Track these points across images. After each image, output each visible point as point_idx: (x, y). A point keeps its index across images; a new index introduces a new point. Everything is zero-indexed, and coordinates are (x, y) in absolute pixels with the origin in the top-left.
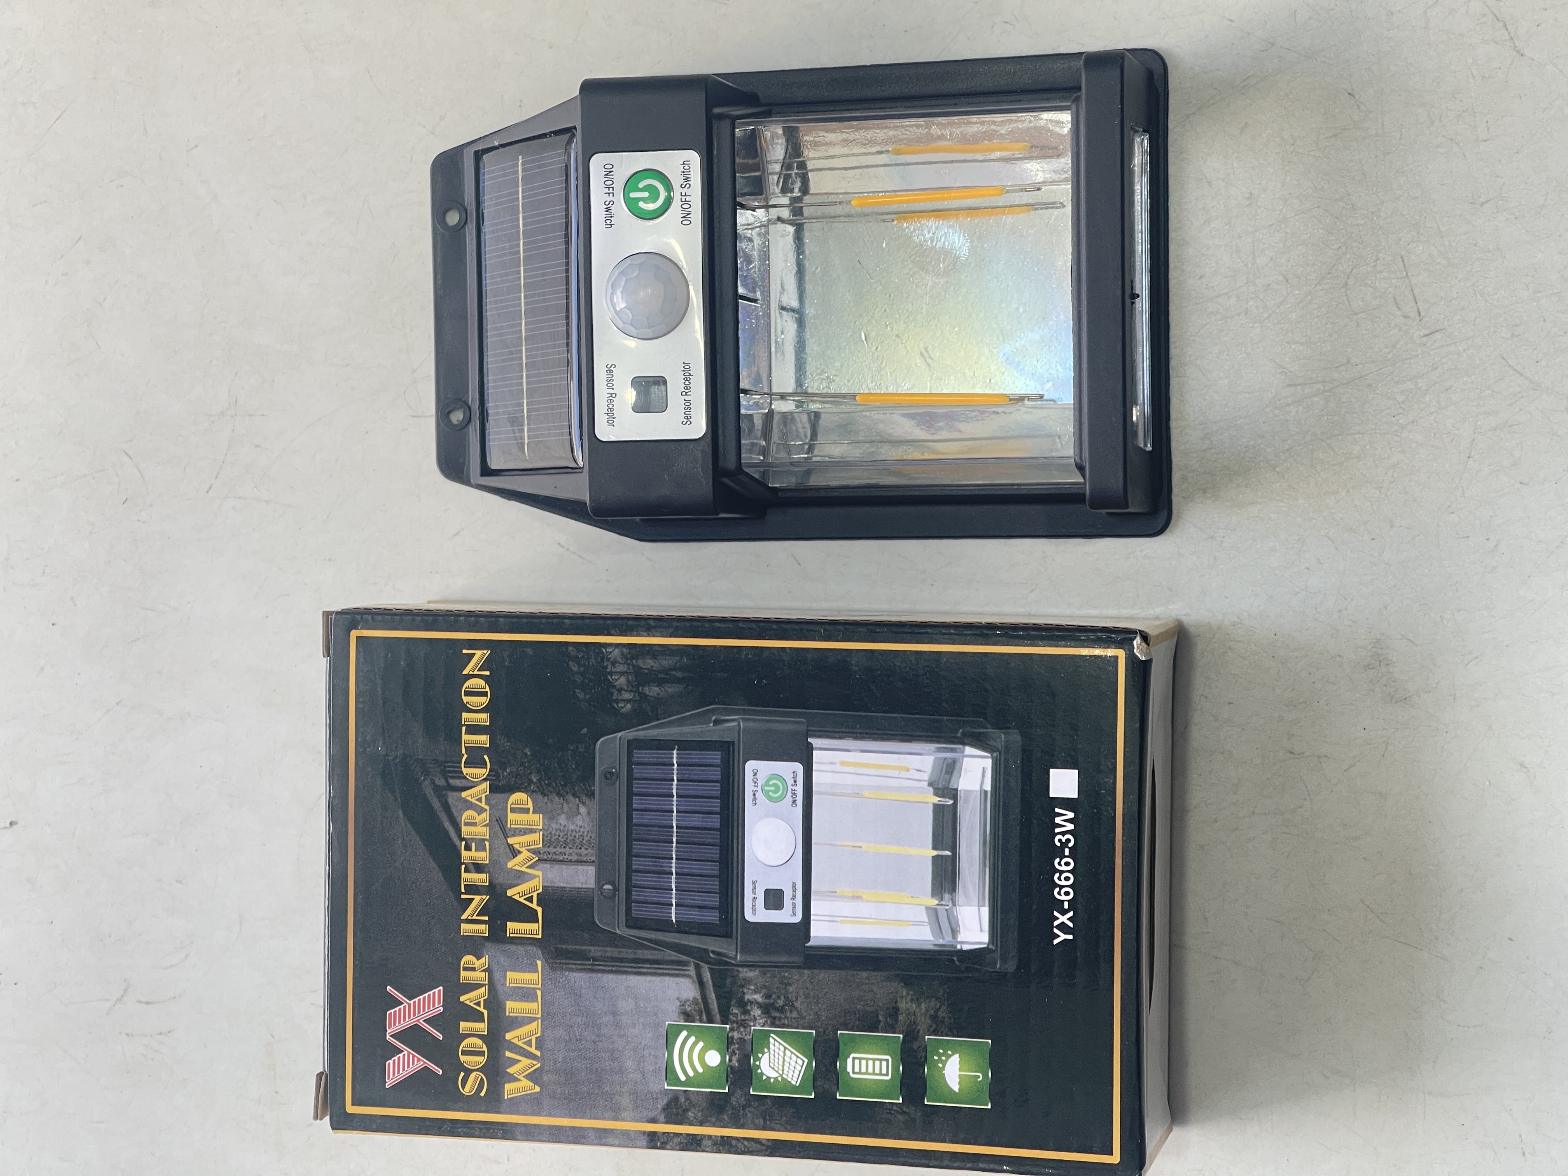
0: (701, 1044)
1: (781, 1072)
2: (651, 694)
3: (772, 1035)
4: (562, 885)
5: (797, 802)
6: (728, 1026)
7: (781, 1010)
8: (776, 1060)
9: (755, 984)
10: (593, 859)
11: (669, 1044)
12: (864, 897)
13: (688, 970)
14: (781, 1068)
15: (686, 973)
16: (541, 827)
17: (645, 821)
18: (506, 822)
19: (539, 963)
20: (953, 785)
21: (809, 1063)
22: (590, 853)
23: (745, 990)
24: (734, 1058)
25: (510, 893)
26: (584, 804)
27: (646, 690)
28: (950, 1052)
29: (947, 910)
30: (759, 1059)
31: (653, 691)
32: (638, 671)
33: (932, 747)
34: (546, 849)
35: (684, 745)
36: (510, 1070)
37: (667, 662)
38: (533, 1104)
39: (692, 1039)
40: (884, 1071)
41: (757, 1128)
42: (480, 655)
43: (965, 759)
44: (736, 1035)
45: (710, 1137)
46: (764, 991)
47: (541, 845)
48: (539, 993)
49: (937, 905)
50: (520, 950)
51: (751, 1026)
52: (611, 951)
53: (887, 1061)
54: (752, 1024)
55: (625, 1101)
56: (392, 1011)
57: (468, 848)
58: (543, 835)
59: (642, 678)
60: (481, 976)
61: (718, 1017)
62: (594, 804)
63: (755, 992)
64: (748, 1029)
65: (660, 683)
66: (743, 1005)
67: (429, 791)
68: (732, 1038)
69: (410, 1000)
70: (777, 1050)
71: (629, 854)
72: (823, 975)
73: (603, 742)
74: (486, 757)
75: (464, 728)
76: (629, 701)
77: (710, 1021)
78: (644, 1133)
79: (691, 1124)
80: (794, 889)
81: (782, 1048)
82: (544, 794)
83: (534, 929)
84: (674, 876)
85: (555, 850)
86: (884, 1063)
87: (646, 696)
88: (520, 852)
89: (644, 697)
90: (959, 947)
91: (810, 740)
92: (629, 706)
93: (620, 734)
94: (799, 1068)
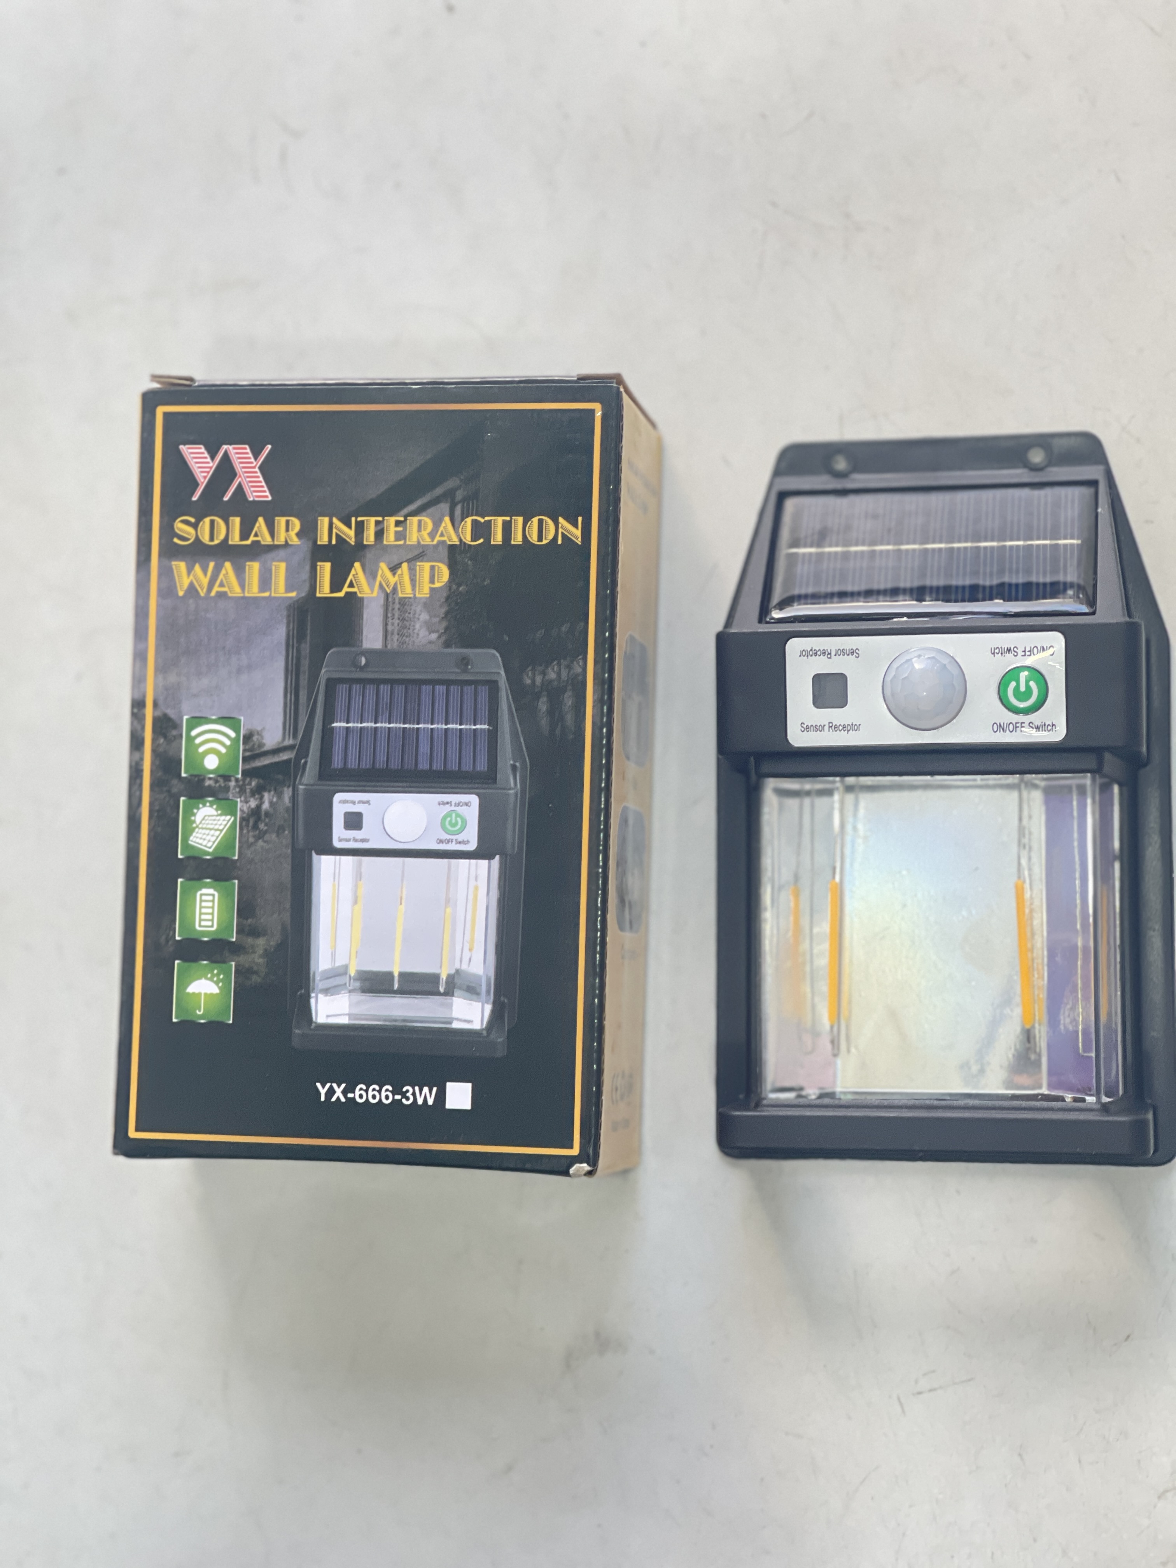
0: (223, 750)
1: (200, 826)
2: (540, 703)
3: (233, 819)
4: (365, 616)
5: (441, 844)
6: (239, 776)
7: (255, 827)
8: (211, 822)
9: (277, 802)
10: (389, 647)
11: (224, 720)
12: (356, 907)
13: (289, 737)
14: (204, 826)
15: (287, 736)
16: (417, 595)
17: (423, 697)
18: (422, 561)
19: (293, 594)
20: (457, 992)
21: (208, 853)
22: (394, 644)
23: (272, 793)
24: (211, 782)
25: (357, 565)
26: (439, 637)
27: (544, 699)
28: (220, 984)
29: (345, 984)
30: (211, 806)
31: (543, 705)
32: (562, 690)
33: (492, 973)
34: (397, 601)
35: (493, 735)
36: (197, 568)
37: (569, 719)
38: (168, 590)
39: (228, 742)
40: (203, 923)
41: (151, 804)
42: (576, 534)
43: (480, 1004)
44: (232, 784)
45: (142, 759)
46: (271, 811)
47: (400, 595)
48: (267, 594)
49: (350, 976)
50: (305, 575)
51: (240, 797)
52: (305, 663)
53: (212, 926)
54: (243, 799)
55: (172, 678)
56: (248, 450)
57: (398, 523)
58: (410, 598)
59: (554, 693)
60: (281, 539)
61: (247, 767)
62: (437, 648)
63: (271, 803)
64: (238, 795)
65: (551, 712)
66: (258, 792)
67: (450, 484)
68: (230, 781)
69: (260, 468)
70: (219, 823)
71: (392, 682)
72: (287, 867)
73: (494, 655)
74: (481, 541)
75: (508, 518)
76: (534, 681)
77: (245, 760)
78: (144, 696)
79: (154, 740)
80: (363, 841)
81: (221, 828)
82: (448, 598)
83: (324, 590)
84: (373, 725)
85: (396, 609)
86: (210, 923)
87: (538, 698)
88: (394, 574)
89: (537, 697)
90: (313, 995)
91: (497, 857)
92: (528, 682)
93: (503, 673)
94: (205, 843)
